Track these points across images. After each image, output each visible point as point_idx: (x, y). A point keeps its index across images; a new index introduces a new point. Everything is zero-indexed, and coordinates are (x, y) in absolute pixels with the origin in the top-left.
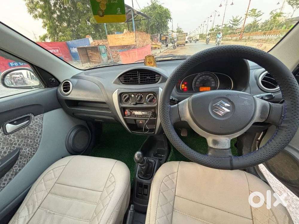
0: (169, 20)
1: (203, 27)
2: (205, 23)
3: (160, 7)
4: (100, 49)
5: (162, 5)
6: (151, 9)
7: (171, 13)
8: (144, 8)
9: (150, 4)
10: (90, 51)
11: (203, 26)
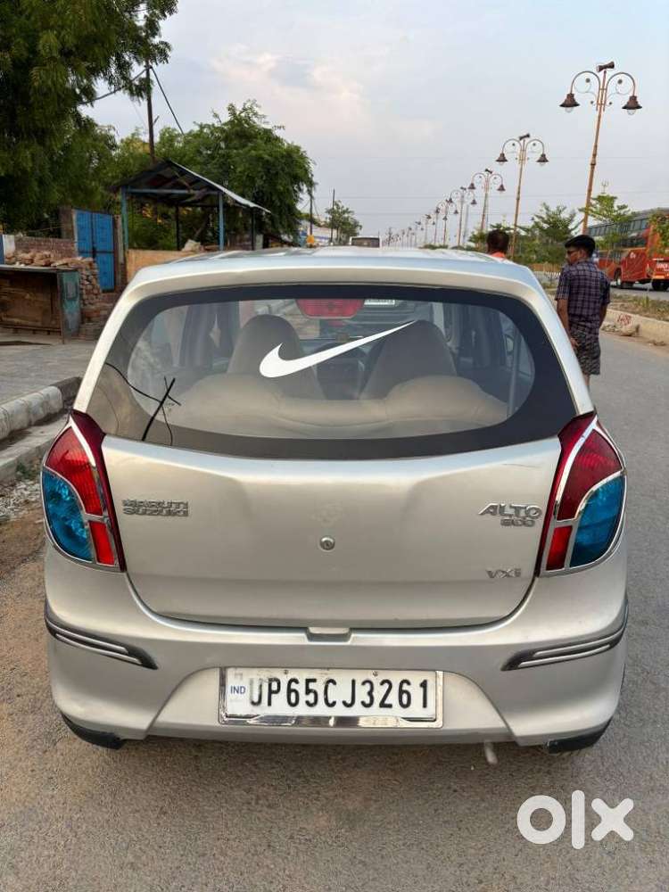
0: (305, 188)
1: (445, 219)
2: (452, 209)
3: (268, 137)
4: (64, 282)
5: (277, 133)
6: (226, 139)
7: (311, 165)
8: (196, 129)
9: (226, 117)
10: (7, 285)
11: (442, 215)
